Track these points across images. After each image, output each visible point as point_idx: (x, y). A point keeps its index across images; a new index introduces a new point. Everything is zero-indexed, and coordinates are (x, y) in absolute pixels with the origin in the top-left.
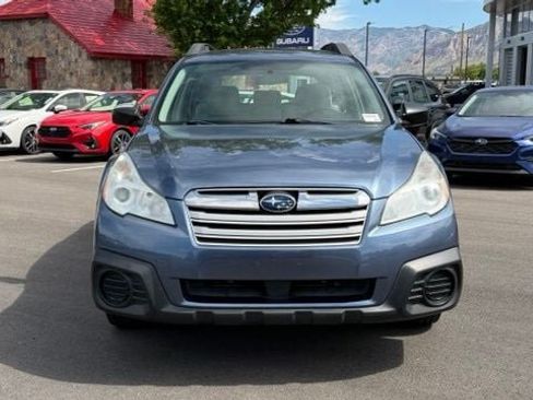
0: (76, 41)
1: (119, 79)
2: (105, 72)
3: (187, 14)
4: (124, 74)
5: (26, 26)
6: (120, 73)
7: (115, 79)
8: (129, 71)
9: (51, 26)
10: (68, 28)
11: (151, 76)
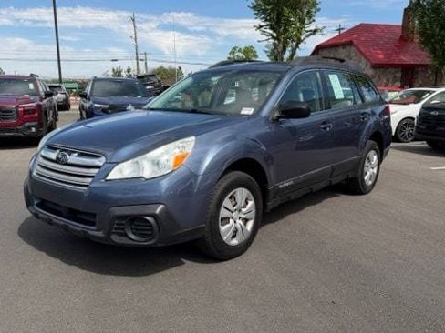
0: (366, 57)
1: (391, 80)
2: (382, 76)
3: (439, 35)
4: (395, 77)
5: (341, 50)
6: (392, 76)
7: (388, 80)
8: (399, 75)
9: (353, 49)
10: (362, 50)
11: (417, 78)
